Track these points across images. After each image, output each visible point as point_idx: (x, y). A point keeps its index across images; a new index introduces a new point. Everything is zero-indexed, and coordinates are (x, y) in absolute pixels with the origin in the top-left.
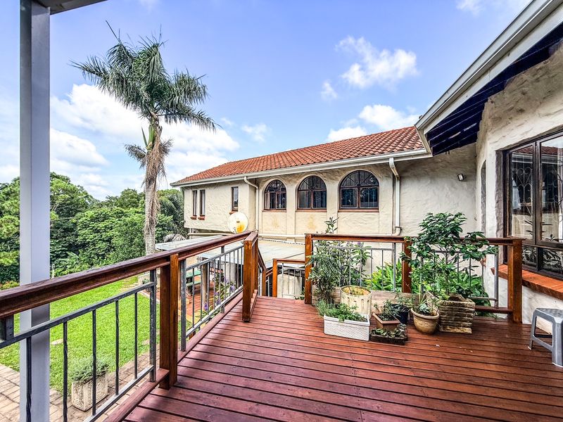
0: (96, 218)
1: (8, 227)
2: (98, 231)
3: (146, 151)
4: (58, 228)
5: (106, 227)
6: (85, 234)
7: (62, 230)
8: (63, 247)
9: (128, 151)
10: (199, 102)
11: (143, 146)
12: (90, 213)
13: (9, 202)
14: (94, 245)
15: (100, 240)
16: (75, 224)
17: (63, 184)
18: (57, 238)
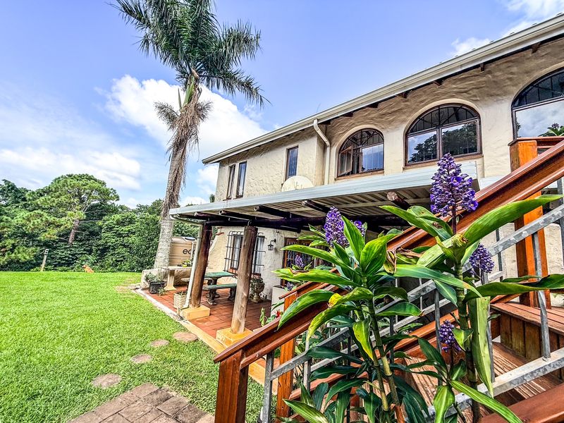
0: (122, 222)
1: (35, 221)
2: (120, 235)
3: (179, 114)
4: (84, 231)
5: (129, 231)
6: (108, 238)
7: (88, 233)
8: (84, 250)
9: (158, 111)
10: (249, 57)
11: (176, 108)
12: (118, 217)
13: (43, 198)
14: (114, 249)
15: (121, 245)
16: (101, 228)
17: (96, 185)
18: (80, 241)
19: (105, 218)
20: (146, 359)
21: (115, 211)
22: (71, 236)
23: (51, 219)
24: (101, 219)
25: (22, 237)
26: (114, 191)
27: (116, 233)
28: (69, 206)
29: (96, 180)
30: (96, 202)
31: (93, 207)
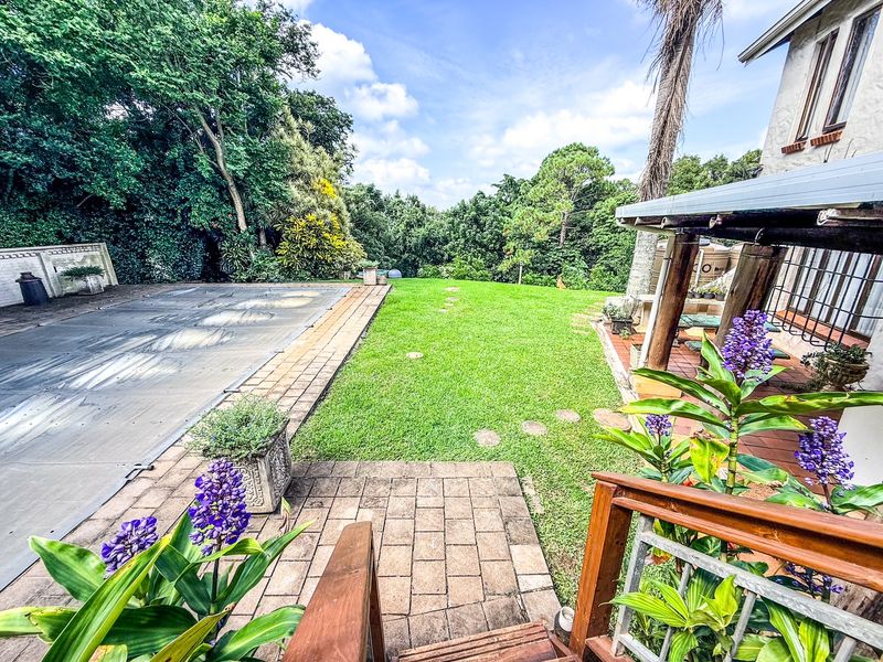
1: (528, 219)
6: (600, 235)
16: (592, 220)
17: (584, 158)
18: (572, 240)
19: (598, 205)
20: (536, 430)
21: (612, 192)
22: (562, 234)
23: (541, 215)
24: (591, 208)
25: (520, 238)
26: (608, 160)
27: (609, 227)
28: (556, 196)
29: (584, 150)
30: (588, 182)
31: (585, 191)
